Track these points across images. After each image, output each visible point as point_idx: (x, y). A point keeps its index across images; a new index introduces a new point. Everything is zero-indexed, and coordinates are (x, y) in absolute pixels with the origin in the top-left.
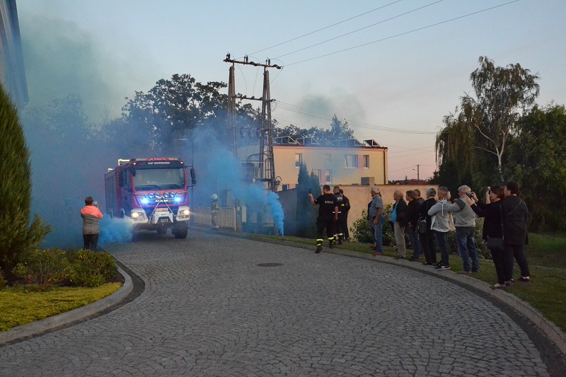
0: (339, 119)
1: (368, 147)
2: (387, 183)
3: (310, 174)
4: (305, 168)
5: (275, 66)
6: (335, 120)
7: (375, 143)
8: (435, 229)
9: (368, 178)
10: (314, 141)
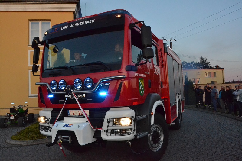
0: (203, 58)
1: (215, 69)
2: (224, 83)
3: (189, 80)
4: (187, 78)
5: (174, 40)
6: (202, 58)
7: (218, 67)
8: (239, 101)
9: (214, 81)
10: (192, 67)
